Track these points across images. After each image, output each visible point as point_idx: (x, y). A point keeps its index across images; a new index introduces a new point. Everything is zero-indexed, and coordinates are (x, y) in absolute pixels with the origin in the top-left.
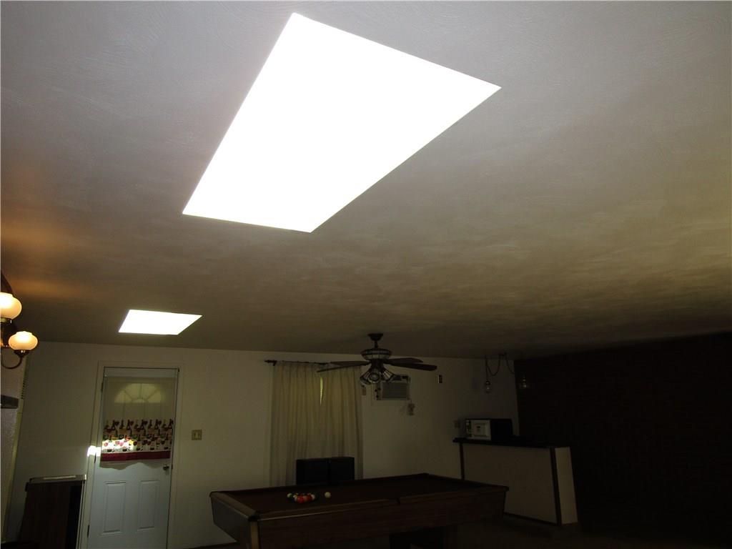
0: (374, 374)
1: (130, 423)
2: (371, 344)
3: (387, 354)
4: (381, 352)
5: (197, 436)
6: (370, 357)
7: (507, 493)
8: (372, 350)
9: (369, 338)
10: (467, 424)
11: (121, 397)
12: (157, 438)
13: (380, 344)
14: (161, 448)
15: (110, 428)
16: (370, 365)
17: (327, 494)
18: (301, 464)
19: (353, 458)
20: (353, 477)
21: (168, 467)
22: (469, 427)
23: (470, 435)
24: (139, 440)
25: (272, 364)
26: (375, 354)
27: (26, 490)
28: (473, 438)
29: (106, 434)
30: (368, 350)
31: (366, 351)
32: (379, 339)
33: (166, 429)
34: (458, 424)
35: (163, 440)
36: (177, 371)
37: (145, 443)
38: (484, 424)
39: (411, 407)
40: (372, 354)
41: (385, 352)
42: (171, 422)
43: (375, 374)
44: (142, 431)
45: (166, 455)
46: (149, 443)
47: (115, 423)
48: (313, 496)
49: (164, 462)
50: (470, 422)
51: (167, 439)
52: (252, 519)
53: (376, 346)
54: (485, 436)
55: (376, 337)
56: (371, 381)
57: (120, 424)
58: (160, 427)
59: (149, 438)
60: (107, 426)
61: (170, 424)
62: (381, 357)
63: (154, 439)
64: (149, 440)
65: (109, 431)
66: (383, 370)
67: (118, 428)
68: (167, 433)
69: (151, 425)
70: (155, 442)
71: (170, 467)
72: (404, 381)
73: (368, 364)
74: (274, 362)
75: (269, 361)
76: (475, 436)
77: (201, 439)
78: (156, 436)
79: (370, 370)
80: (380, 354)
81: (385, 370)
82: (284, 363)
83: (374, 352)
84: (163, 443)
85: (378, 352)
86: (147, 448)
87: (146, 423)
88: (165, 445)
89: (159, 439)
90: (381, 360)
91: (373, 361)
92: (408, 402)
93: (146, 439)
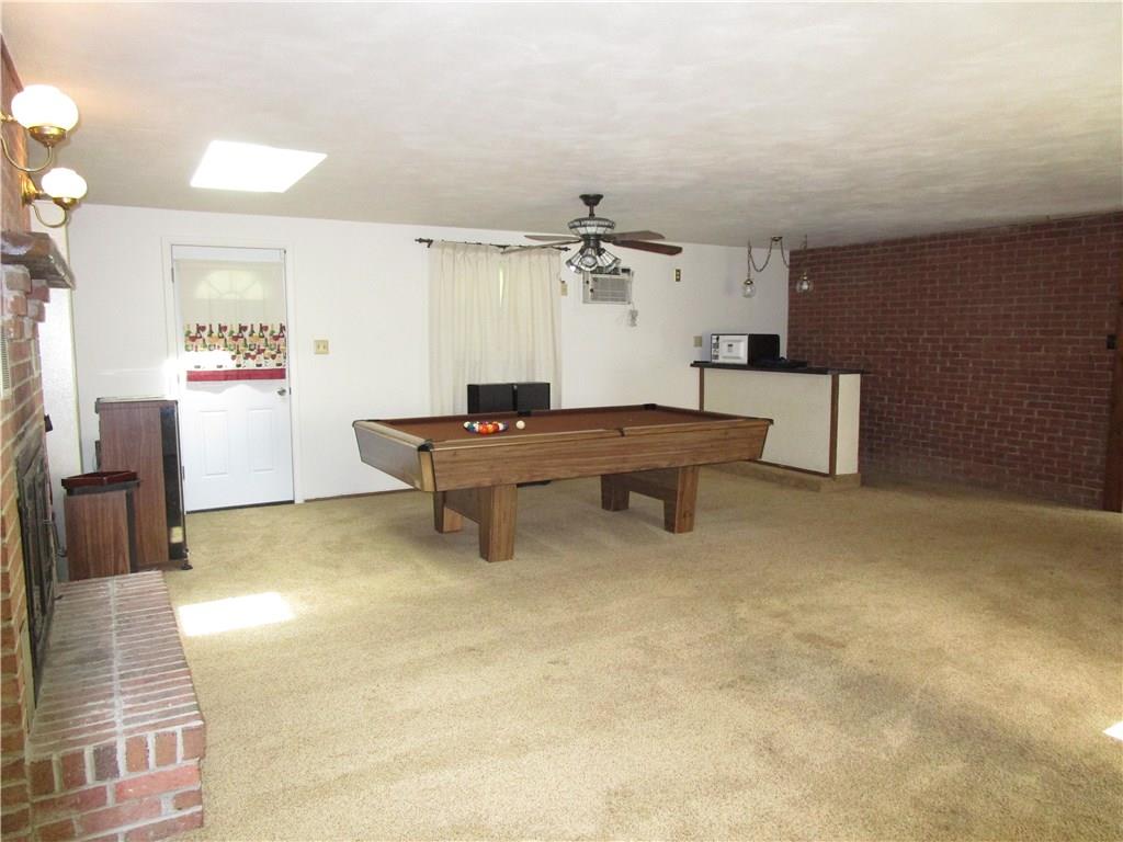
0: (587, 256)
1: (222, 328)
2: (584, 211)
3: (608, 227)
4: (601, 223)
5: (321, 348)
6: (582, 231)
7: (771, 427)
8: (586, 219)
9: (581, 202)
10: (714, 341)
11: (203, 291)
12: (263, 350)
13: (598, 210)
14: (271, 365)
15: (193, 334)
16: (582, 243)
17: (520, 424)
18: (474, 391)
19: (549, 384)
20: (549, 407)
21: (284, 391)
22: (717, 346)
23: (717, 357)
24: (238, 353)
25: (426, 244)
26: (590, 226)
27: (97, 412)
28: (721, 360)
29: (189, 343)
30: (580, 220)
31: (576, 220)
32: (596, 204)
33: (276, 338)
34: (699, 341)
35: (273, 353)
36: (282, 251)
37: (247, 356)
38: (739, 341)
39: (634, 315)
40: (585, 226)
41: (606, 224)
42: (282, 328)
43: (590, 256)
44: (241, 341)
45: (279, 374)
46: (254, 358)
47: (200, 329)
48: (501, 426)
49: (277, 384)
50: (718, 339)
51: (279, 352)
52: (423, 448)
53: (592, 214)
54: (738, 358)
55: (592, 200)
56: (583, 267)
57: (208, 329)
58: (267, 334)
59: (252, 350)
60: (189, 332)
61: (281, 331)
62: (600, 231)
63: (260, 352)
64: (253, 353)
65: (193, 339)
66: (600, 252)
67: (205, 334)
68: (277, 343)
69: (253, 332)
70: (262, 356)
71: (288, 390)
72: (624, 276)
73: (580, 241)
74: (430, 242)
75: (421, 241)
76: (725, 357)
77: (327, 353)
78: (262, 347)
79: (582, 251)
80: (599, 226)
81: (604, 250)
82: (444, 244)
83: (588, 222)
84: (273, 357)
85: (595, 222)
86: (250, 365)
87: (245, 328)
88: (276, 361)
89: (267, 351)
90: (600, 235)
91: (586, 238)
92: (629, 307)
93: (248, 352)
